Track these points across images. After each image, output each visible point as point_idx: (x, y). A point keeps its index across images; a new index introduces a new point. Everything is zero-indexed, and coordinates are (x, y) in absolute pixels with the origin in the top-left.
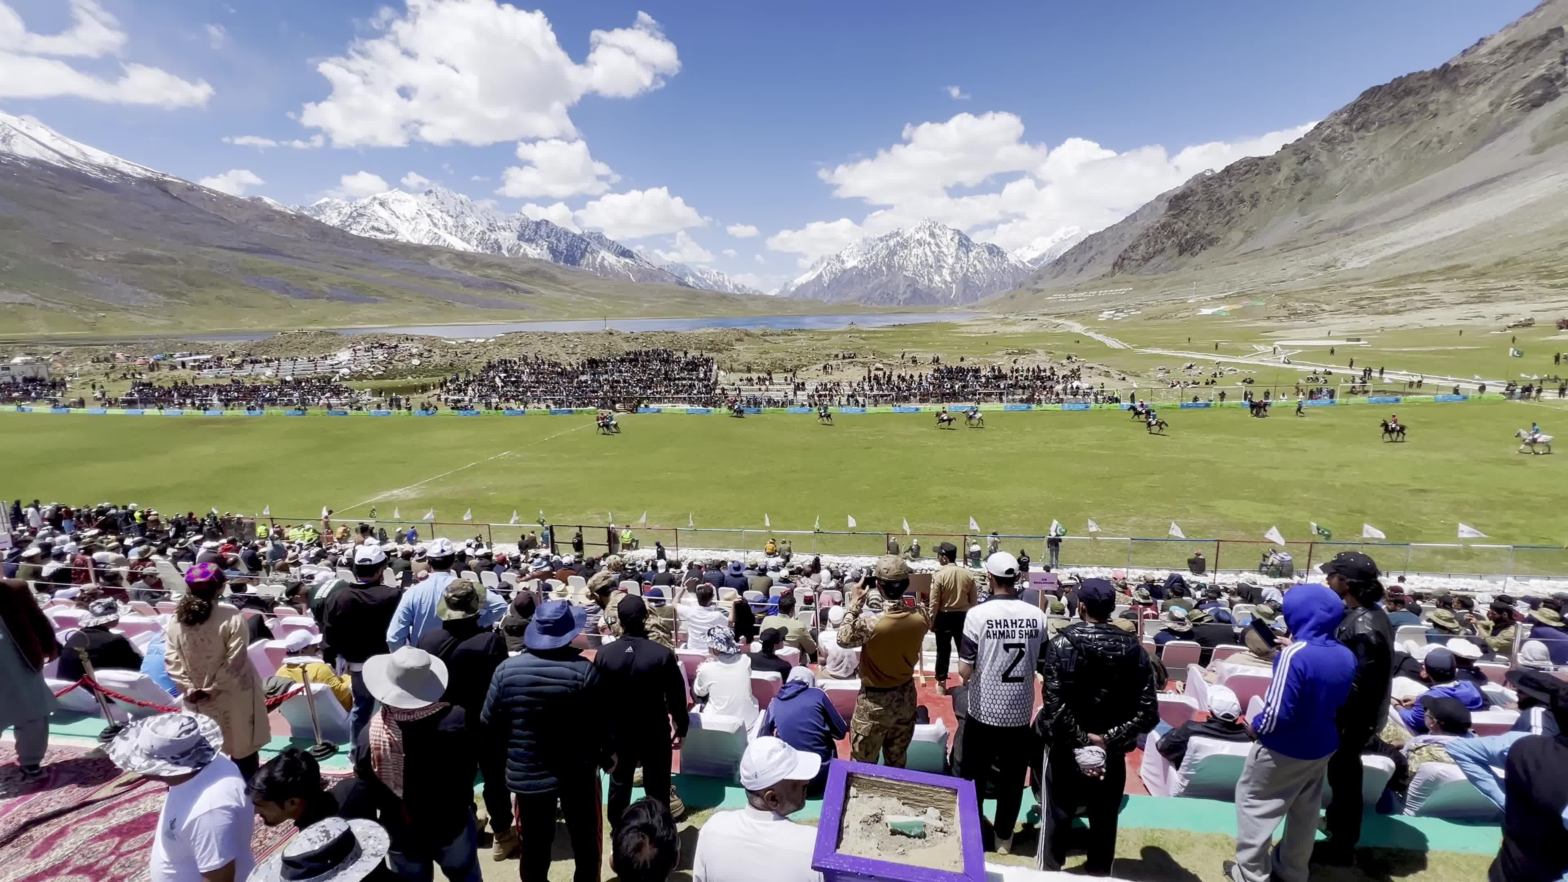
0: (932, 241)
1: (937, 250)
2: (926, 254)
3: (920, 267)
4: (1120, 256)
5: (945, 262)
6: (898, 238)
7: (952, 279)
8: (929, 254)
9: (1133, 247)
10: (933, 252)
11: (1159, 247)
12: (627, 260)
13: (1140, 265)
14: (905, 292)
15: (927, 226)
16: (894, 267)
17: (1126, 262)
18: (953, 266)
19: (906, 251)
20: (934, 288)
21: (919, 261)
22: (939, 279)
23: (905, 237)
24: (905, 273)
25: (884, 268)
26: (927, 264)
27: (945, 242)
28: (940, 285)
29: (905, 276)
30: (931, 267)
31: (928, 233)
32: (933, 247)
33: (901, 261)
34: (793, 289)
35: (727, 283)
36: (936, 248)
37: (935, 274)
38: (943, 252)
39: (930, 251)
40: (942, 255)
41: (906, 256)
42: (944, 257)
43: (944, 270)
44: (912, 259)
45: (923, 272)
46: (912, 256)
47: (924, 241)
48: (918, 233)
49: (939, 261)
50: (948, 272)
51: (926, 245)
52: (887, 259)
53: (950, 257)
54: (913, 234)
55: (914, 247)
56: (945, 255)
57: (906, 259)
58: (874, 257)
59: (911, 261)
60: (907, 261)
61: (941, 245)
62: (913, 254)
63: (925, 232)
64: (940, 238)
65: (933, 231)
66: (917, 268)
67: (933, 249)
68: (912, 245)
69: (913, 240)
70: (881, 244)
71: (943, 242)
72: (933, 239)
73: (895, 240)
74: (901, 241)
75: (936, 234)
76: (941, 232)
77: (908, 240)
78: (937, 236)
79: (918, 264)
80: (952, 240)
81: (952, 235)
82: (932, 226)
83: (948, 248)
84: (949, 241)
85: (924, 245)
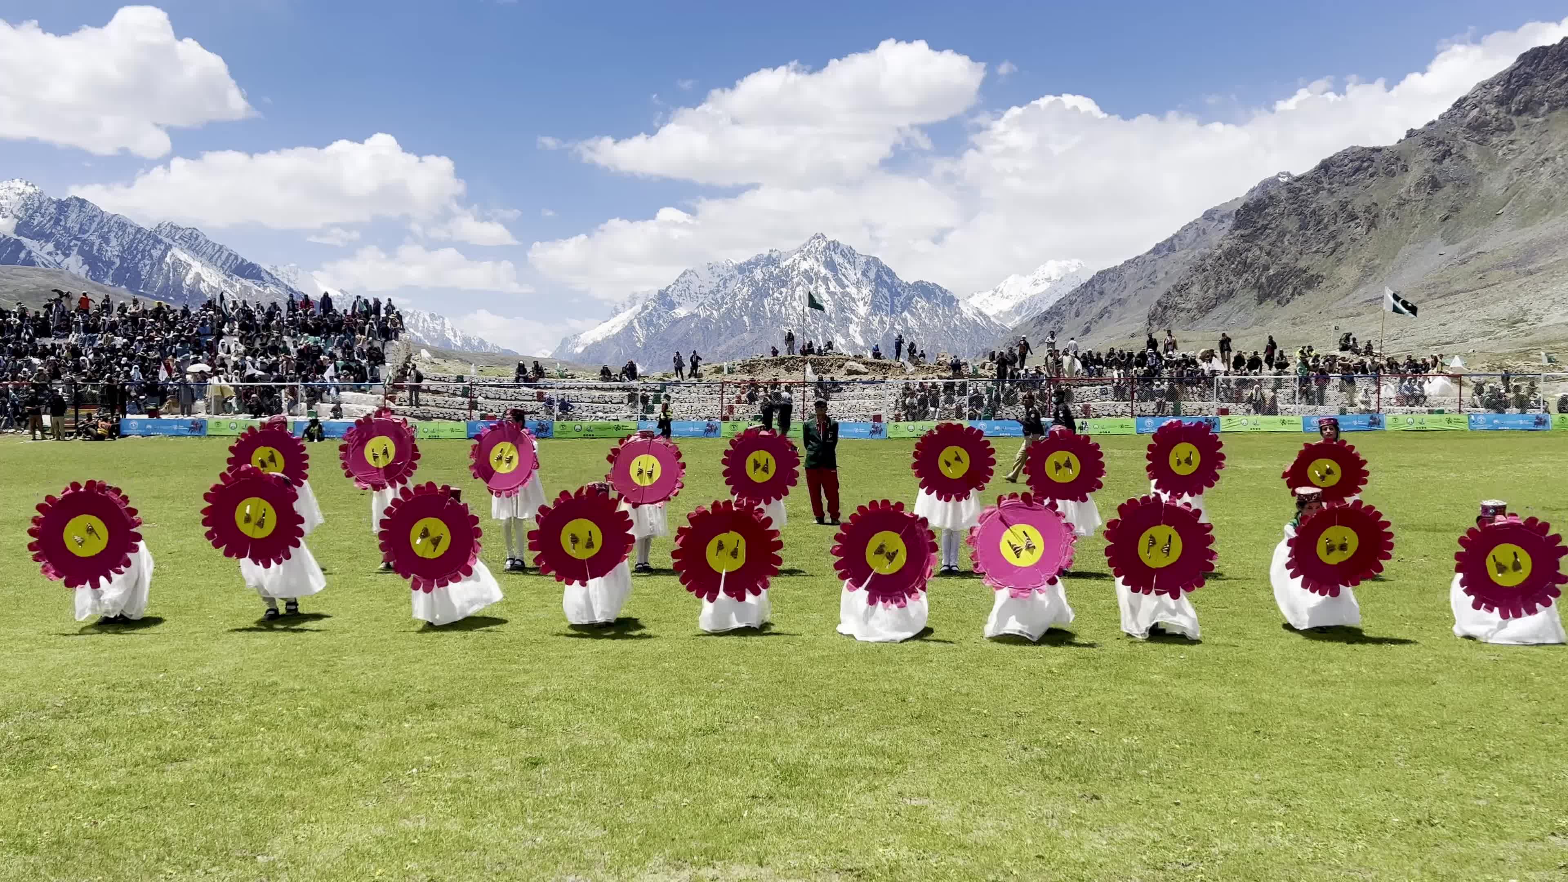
0: (830, 275)
1: (839, 290)
3: (809, 319)
4: (1159, 303)
5: (853, 311)
6: (771, 268)
9: (1181, 289)
10: (832, 294)
11: (1223, 287)
12: (248, 283)
13: (1193, 319)
15: (820, 249)
16: (764, 316)
17: (1169, 312)
18: (867, 319)
19: (784, 290)
22: (843, 341)
23: (783, 265)
25: (745, 318)
26: (822, 314)
27: (853, 277)
30: (830, 319)
31: (822, 260)
32: (832, 285)
33: (777, 308)
34: (579, 350)
35: (449, 335)
36: (838, 287)
37: (837, 331)
38: (848, 294)
39: (827, 292)
40: (847, 299)
41: (786, 298)
42: (852, 304)
43: (852, 328)
44: (795, 304)
45: (815, 328)
46: (795, 299)
47: (816, 274)
48: (805, 259)
49: (843, 310)
50: (858, 329)
51: (820, 282)
52: (751, 304)
53: (861, 304)
54: (796, 262)
55: (798, 284)
56: (853, 300)
57: (784, 305)
58: (728, 299)
59: (794, 308)
60: (786, 309)
61: (846, 282)
62: (797, 297)
63: (817, 260)
64: (843, 270)
65: (831, 258)
66: (804, 320)
67: (832, 289)
68: (796, 280)
69: (796, 272)
70: (741, 277)
71: (849, 277)
72: (831, 271)
73: (765, 269)
74: (775, 273)
75: (837, 263)
76: (846, 261)
77: (787, 272)
78: (838, 267)
79: (806, 315)
80: (864, 274)
81: (864, 267)
82: (829, 248)
83: (857, 288)
84: (860, 276)
85: (817, 282)
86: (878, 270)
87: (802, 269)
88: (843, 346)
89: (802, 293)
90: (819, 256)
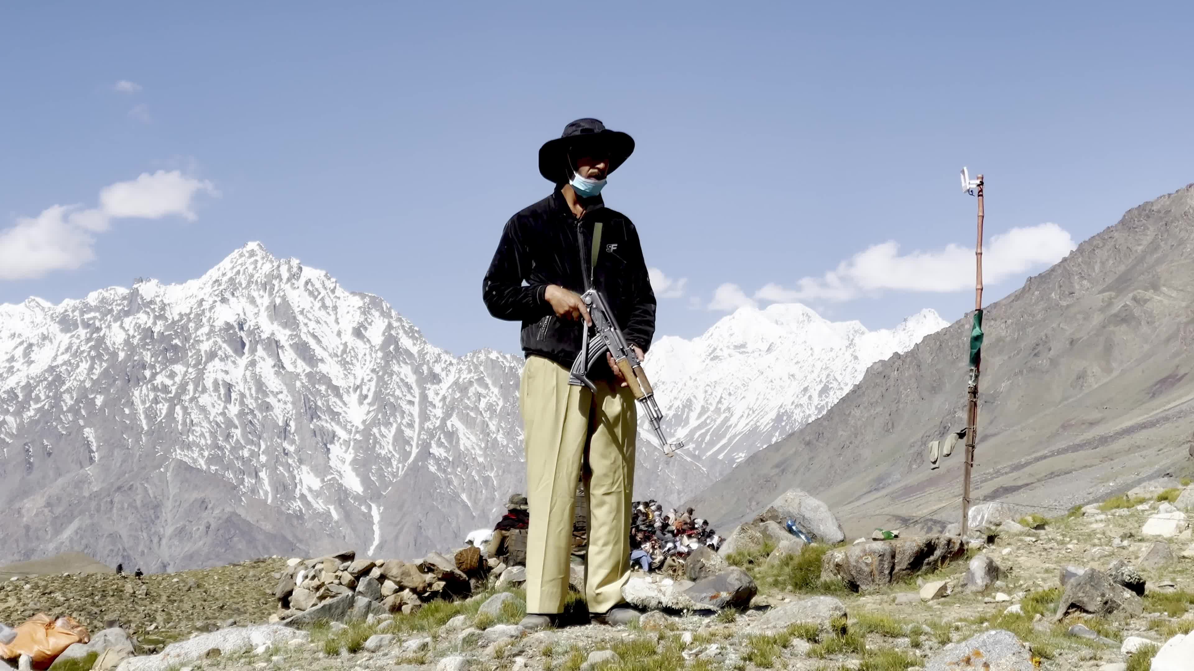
0: (283, 335)
1: (302, 367)
2: (260, 385)
3: (237, 433)
5: (335, 416)
6: (143, 319)
7: (366, 481)
8: (273, 383)
10: (289, 379)
14: (181, 533)
15: (260, 276)
16: (134, 428)
18: (367, 432)
19: (179, 368)
20: (300, 516)
21: (234, 410)
22: (316, 484)
23: (173, 314)
24: (179, 454)
25: (89, 433)
26: (269, 424)
27: (332, 342)
28: (319, 505)
29: (183, 468)
30: (284, 432)
31: (264, 301)
32: (288, 356)
33: (163, 408)
36: (300, 362)
37: (301, 461)
38: (326, 379)
39: (277, 373)
40: (323, 388)
41: (183, 388)
42: (333, 399)
43: (335, 449)
44: (205, 400)
45: (253, 454)
46: (204, 390)
47: (251, 333)
48: (224, 300)
49: (313, 413)
50: (349, 457)
51: (260, 351)
52: (99, 400)
53: (352, 399)
54: (206, 305)
55: (212, 355)
56: (336, 390)
57: (180, 401)
58: (41, 391)
59: (203, 409)
60: (185, 409)
61: (319, 352)
62: (209, 383)
63: (252, 301)
64: (312, 325)
65: (284, 298)
66: (228, 436)
67: (289, 368)
68: (205, 347)
69: (206, 329)
70: (65, 339)
71: (325, 342)
72: (285, 325)
73: (128, 322)
74: (156, 329)
75: (297, 310)
76: (317, 304)
77: (185, 328)
78: (300, 318)
79: (230, 424)
80: (358, 333)
81: (358, 318)
82: (279, 277)
83: (344, 364)
84: (348, 337)
85: (253, 351)
86: (390, 326)
87: (219, 323)
88: (317, 495)
89: (221, 376)
90: (255, 294)
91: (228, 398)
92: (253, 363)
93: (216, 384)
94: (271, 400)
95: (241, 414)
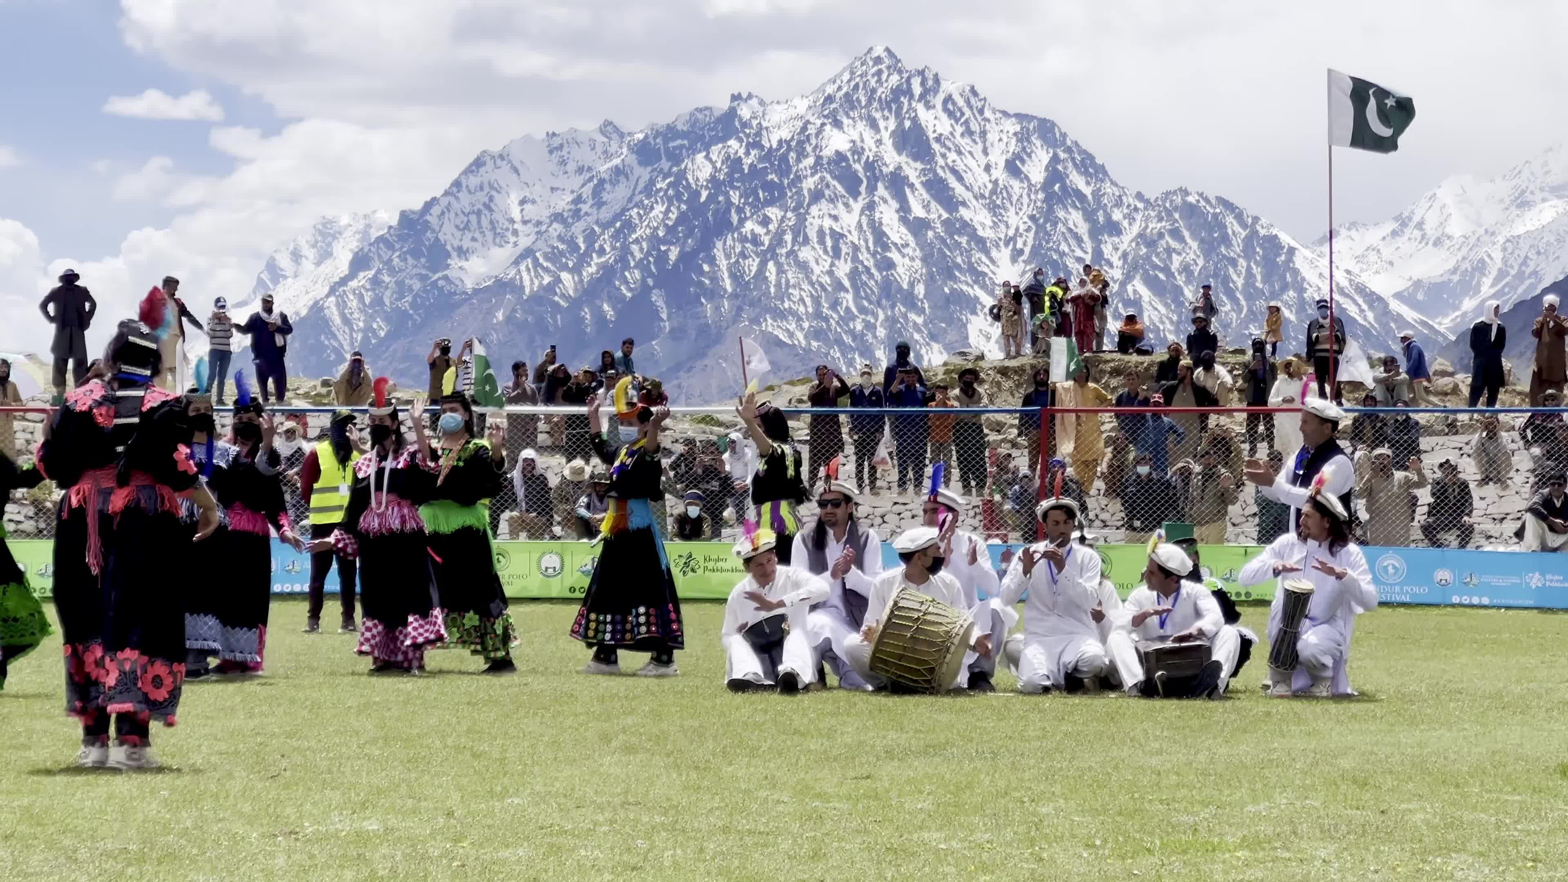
0: (912, 171)
1: (937, 213)
2: (880, 236)
3: (848, 298)
5: (979, 277)
6: (736, 147)
8: (896, 232)
10: (918, 227)
15: (883, 92)
16: (714, 290)
19: (774, 213)
21: (843, 269)
23: (772, 140)
24: (769, 325)
25: (658, 296)
27: (980, 180)
29: (775, 343)
30: (910, 300)
31: (889, 124)
33: (752, 265)
36: (934, 205)
37: (933, 337)
38: (966, 227)
39: (904, 220)
40: (963, 240)
41: (778, 239)
42: (977, 255)
44: (805, 254)
45: (867, 326)
46: (806, 241)
47: (870, 166)
48: (838, 124)
49: (949, 273)
51: (881, 190)
52: (674, 254)
53: (1003, 255)
54: (812, 130)
55: (817, 196)
56: (981, 242)
57: (775, 257)
58: (606, 241)
59: (804, 267)
60: (779, 266)
61: (960, 193)
62: (812, 232)
63: (873, 124)
64: (952, 156)
65: (915, 120)
66: (834, 305)
67: (918, 211)
68: (809, 183)
69: (810, 161)
70: (644, 174)
71: (968, 178)
72: (916, 157)
73: (716, 152)
74: (747, 161)
75: (932, 136)
76: (959, 129)
77: (784, 158)
78: (936, 146)
79: (839, 286)
80: (1013, 168)
81: (1013, 147)
82: (909, 93)
83: (993, 209)
84: (999, 174)
85: (872, 189)
86: (1055, 159)
87: (828, 153)
89: (827, 223)
90: (878, 115)
91: (836, 253)
92: (871, 207)
93: (821, 233)
94: (894, 255)
95: (854, 275)
